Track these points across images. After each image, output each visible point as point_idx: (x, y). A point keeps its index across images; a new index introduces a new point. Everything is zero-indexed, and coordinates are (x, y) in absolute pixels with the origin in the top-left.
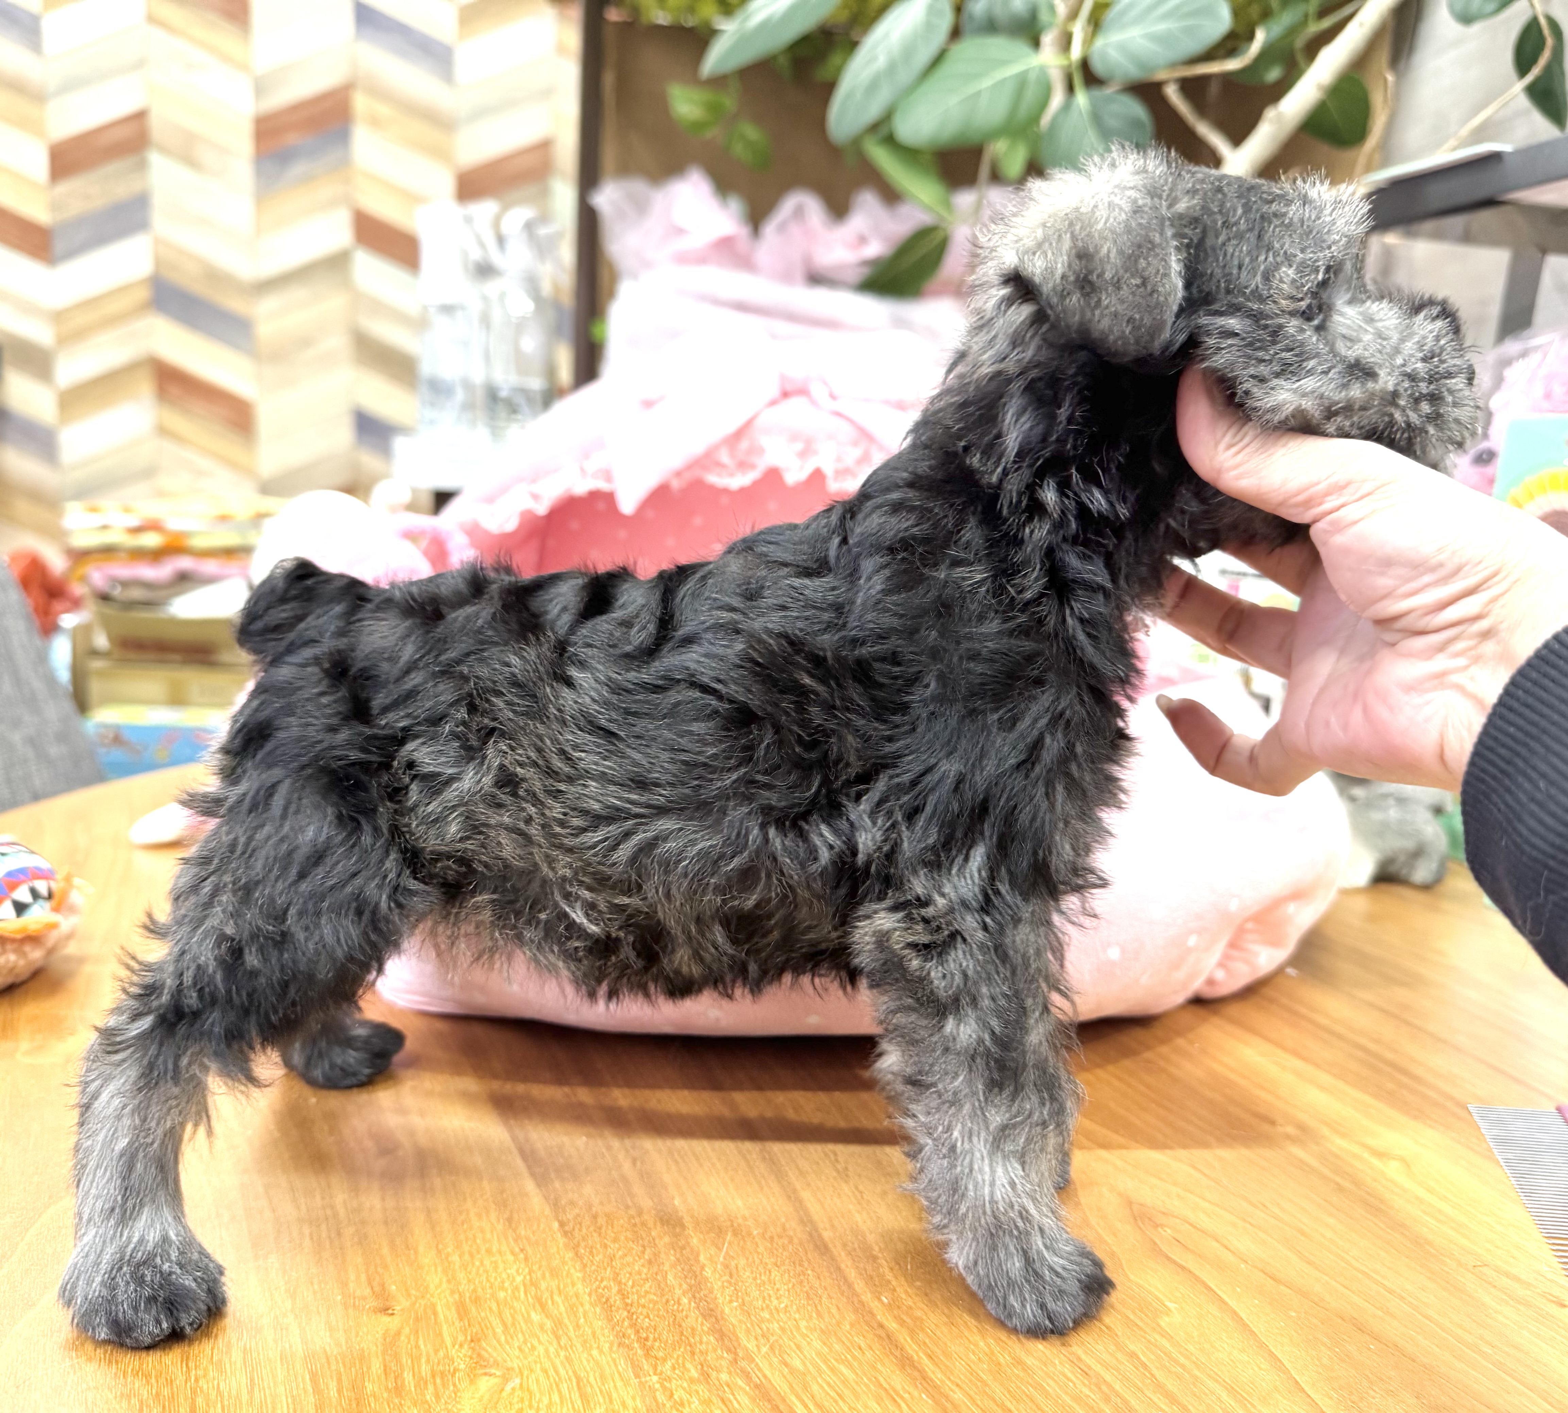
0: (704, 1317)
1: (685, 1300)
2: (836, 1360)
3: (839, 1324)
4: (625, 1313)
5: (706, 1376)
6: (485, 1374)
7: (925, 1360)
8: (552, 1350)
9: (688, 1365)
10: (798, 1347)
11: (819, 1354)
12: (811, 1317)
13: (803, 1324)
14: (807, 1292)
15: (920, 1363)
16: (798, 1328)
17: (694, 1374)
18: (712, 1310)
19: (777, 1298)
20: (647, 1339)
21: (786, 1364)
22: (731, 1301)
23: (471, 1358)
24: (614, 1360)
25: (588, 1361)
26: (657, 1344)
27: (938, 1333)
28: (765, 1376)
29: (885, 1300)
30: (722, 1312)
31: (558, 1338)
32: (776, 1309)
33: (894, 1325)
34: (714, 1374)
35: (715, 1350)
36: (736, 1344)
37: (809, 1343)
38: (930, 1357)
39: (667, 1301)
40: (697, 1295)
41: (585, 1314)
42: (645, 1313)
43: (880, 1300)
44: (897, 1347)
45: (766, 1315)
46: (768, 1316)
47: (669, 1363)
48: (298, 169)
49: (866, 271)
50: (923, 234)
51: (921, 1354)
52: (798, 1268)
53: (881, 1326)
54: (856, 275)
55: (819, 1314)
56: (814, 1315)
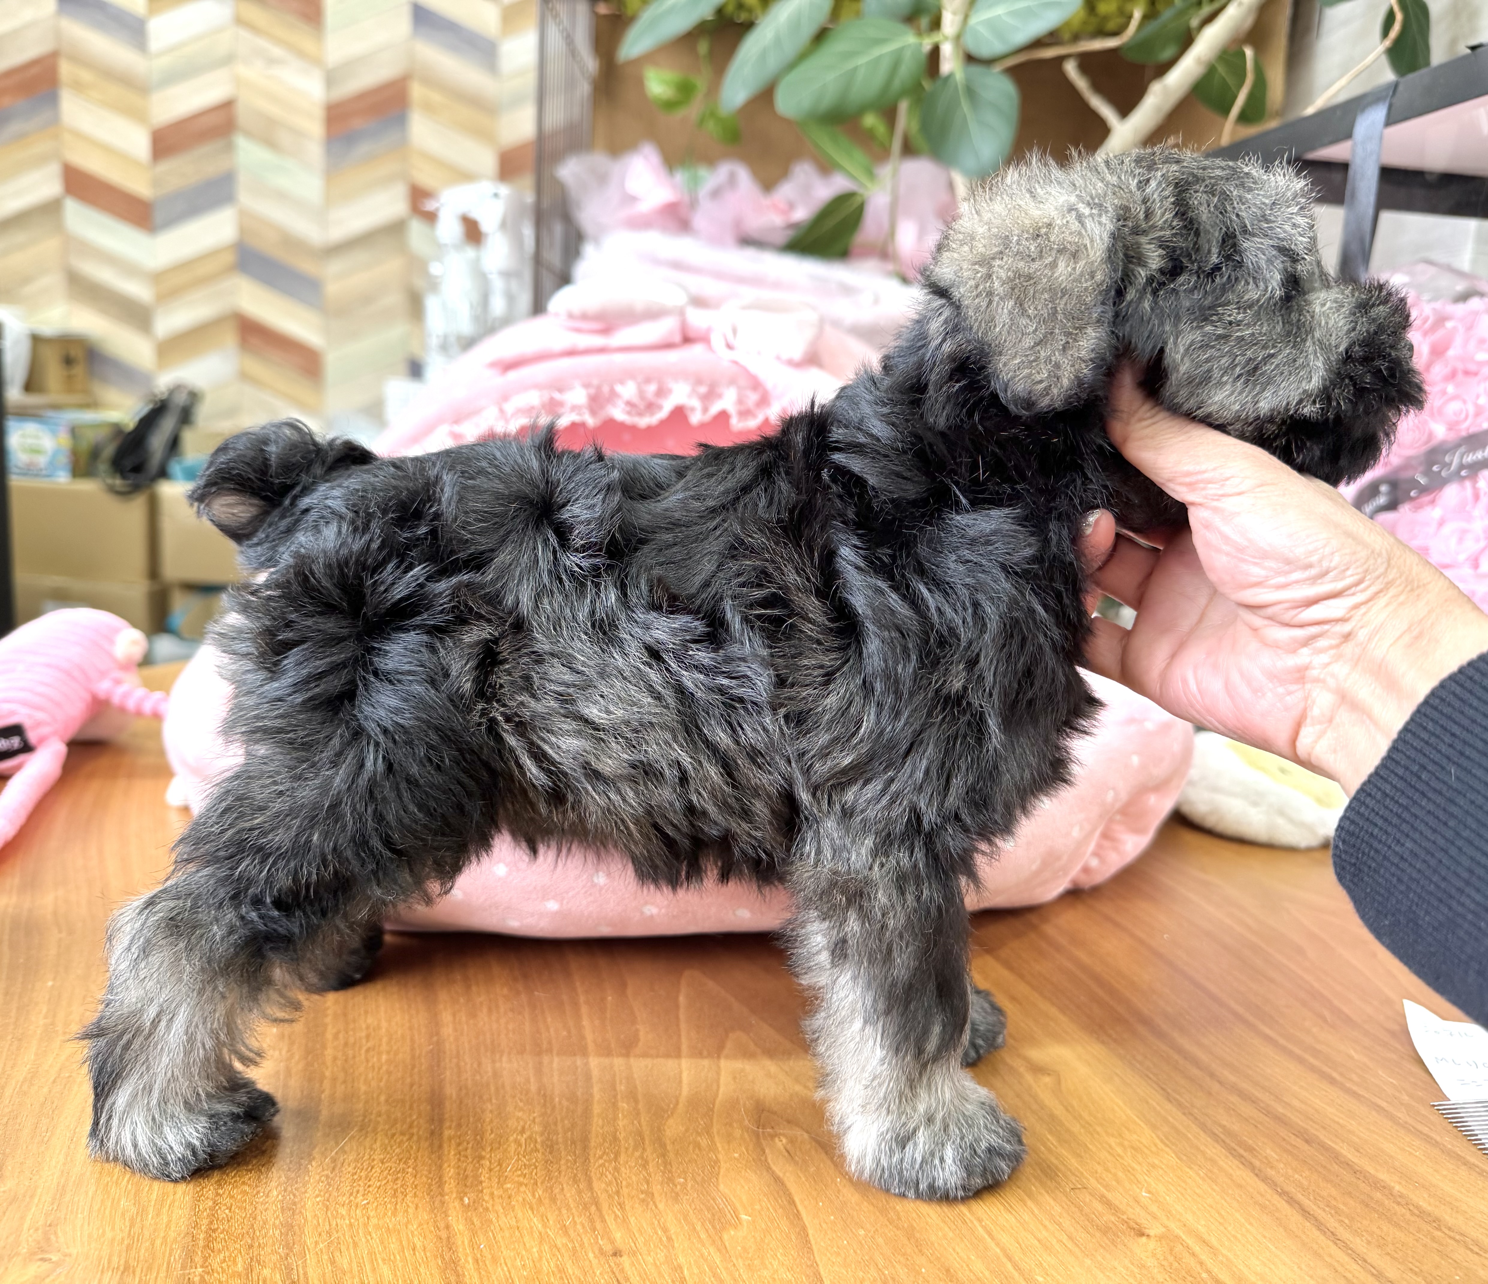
0: (283, 1210)
1: (275, 1193)
2: (384, 1260)
3: (408, 1222)
4: (210, 1203)
5: (250, 1269)
6: (42, 1259)
7: (471, 1265)
8: (119, 1237)
9: (239, 1260)
10: (355, 1245)
11: (371, 1253)
12: (385, 1214)
13: (374, 1221)
14: (396, 1191)
15: (463, 1267)
16: (366, 1225)
17: (240, 1267)
18: (295, 1204)
19: (363, 1195)
20: (214, 1231)
21: (333, 1262)
22: (317, 1196)
23: (39, 1243)
24: (171, 1250)
25: (146, 1250)
26: (222, 1236)
27: (499, 1237)
28: (305, 1274)
29: (466, 1200)
30: (304, 1206)
31: (132, 1225)
32: (357, 1206)
33: (461, 1227)
34: (257, 1268)
35: (274, 1244)
36: (297, 1238)
37: (368, 1241)
38: (476, 1261)
39: (258, 1192)
40: (289, 1189)
41: (174, 1201)
42: (229, 1205)
43: (462, 1199)
44: (450, 1249)
45: (343, 1211)
46: (344, 1213)
47: (222, 1256)
48: (364, 148)
49: (790, 234)
50: (842, 200)
51: (470, 1259)
52: (402, 1166)
53: (448, 1227)
54: (782, 238)
55: (394, 1213)
56: (389, 1214)
